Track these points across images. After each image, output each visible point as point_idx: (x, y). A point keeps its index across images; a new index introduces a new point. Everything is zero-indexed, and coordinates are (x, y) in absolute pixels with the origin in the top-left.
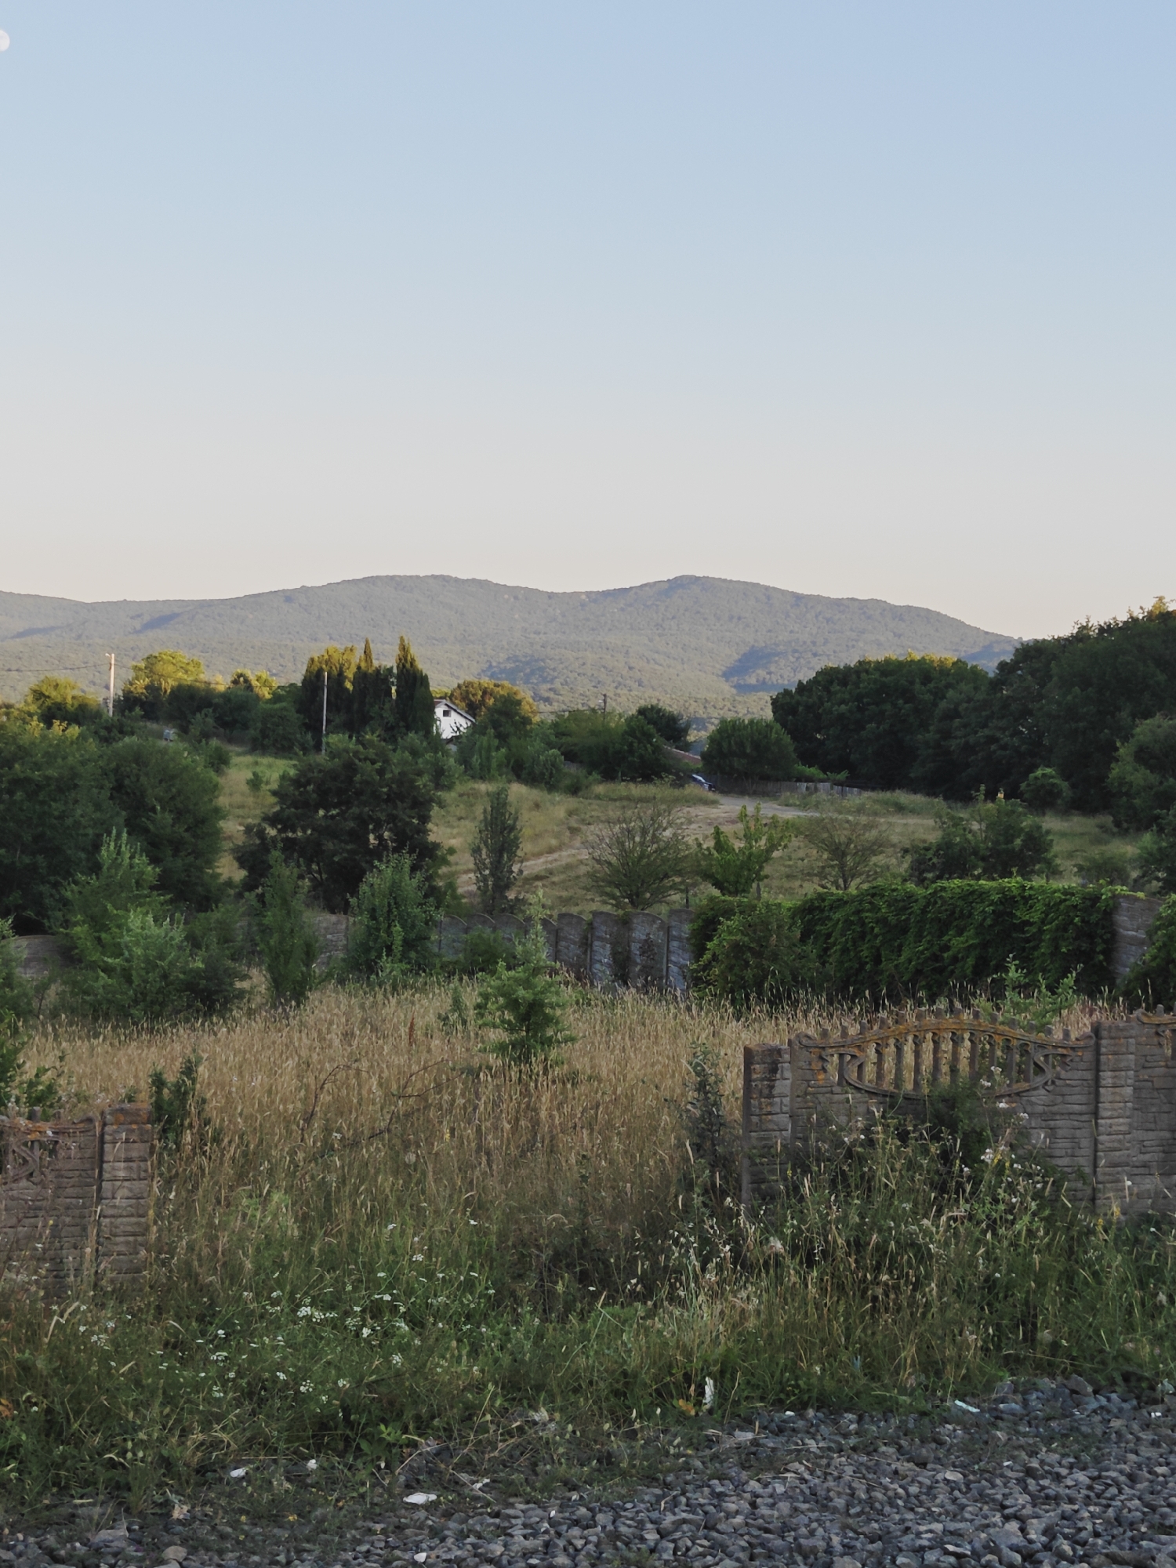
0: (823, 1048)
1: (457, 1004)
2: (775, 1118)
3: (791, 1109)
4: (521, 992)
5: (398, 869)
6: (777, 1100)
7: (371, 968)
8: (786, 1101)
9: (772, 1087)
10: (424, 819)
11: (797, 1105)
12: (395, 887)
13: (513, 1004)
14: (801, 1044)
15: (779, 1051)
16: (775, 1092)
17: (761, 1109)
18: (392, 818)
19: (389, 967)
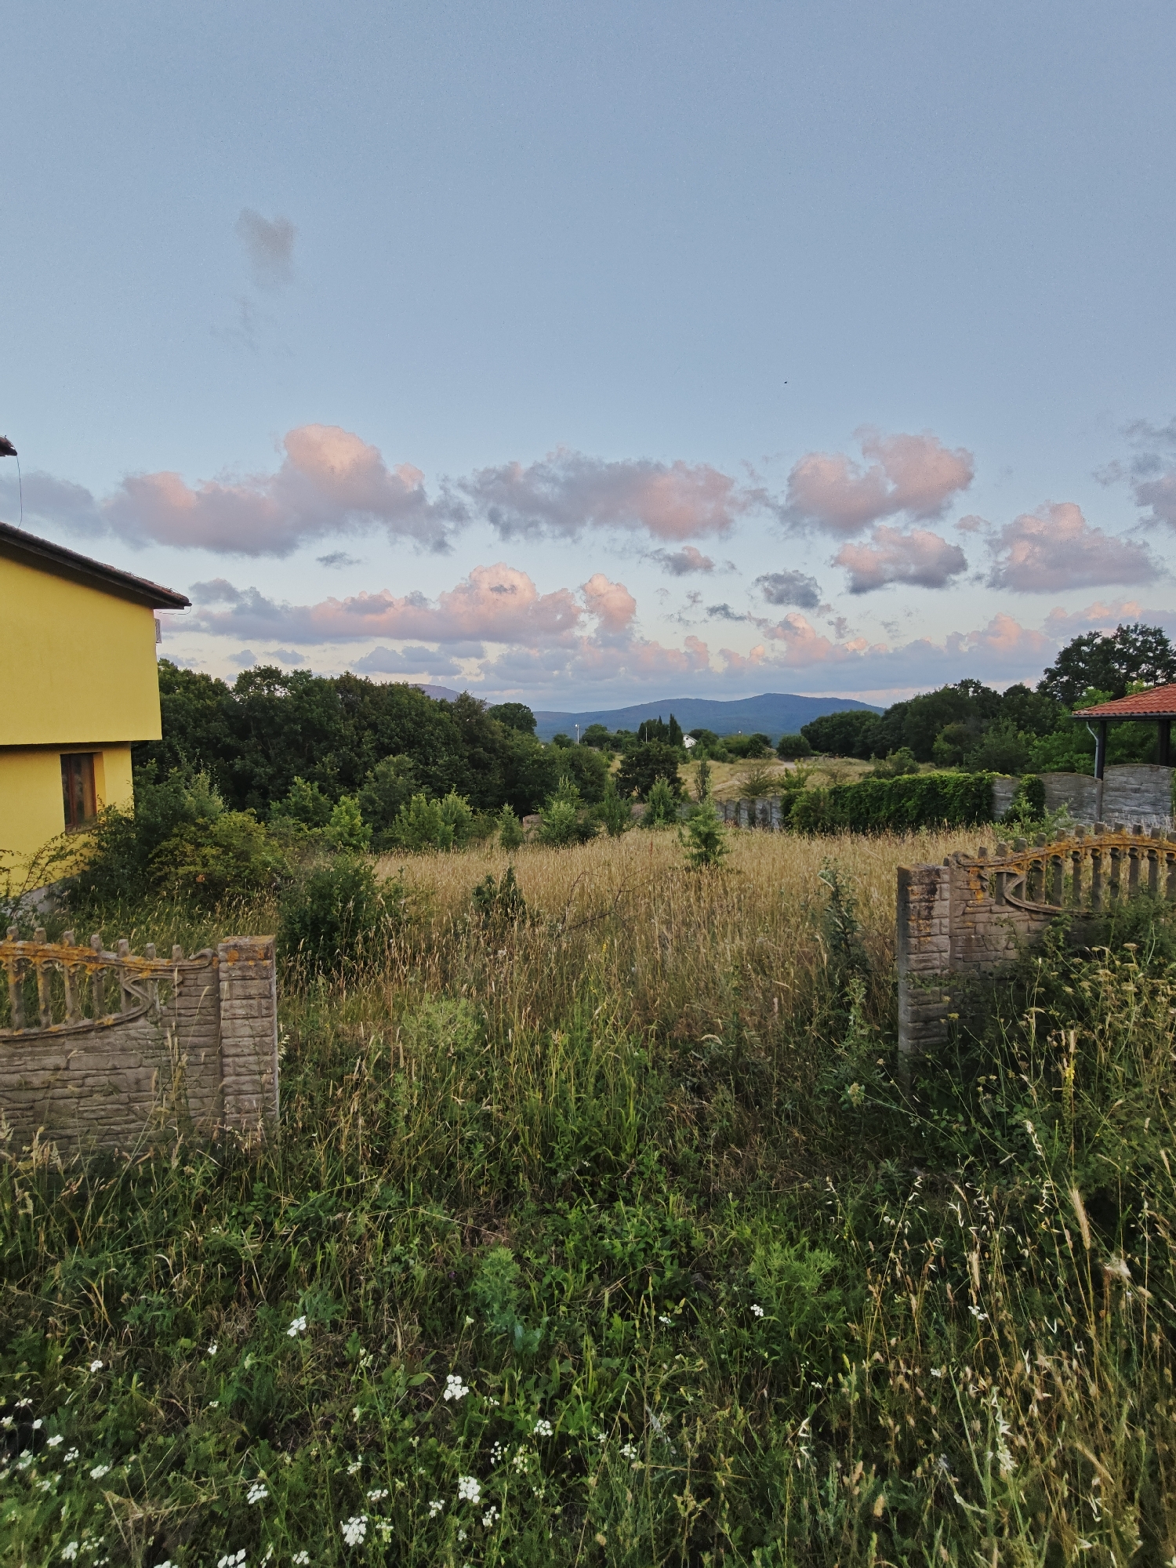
0: (982, 867)
1: (681, 835)
2: (934, 939)
3: (951, 929)
4: (702, 828)
5: (663, 784)
6: (936, 921)
7: (652, 822)
8: (946, 921)
9: (931, 908)
10: (676, 768)
11: (955, 925)
12: (662, 790)
13: (699, 834)
14: (958, 862)
15: (938, 872)
16: (934, 913)
17: (920, 931)
18: (664, 768)
19: (658, 822)
